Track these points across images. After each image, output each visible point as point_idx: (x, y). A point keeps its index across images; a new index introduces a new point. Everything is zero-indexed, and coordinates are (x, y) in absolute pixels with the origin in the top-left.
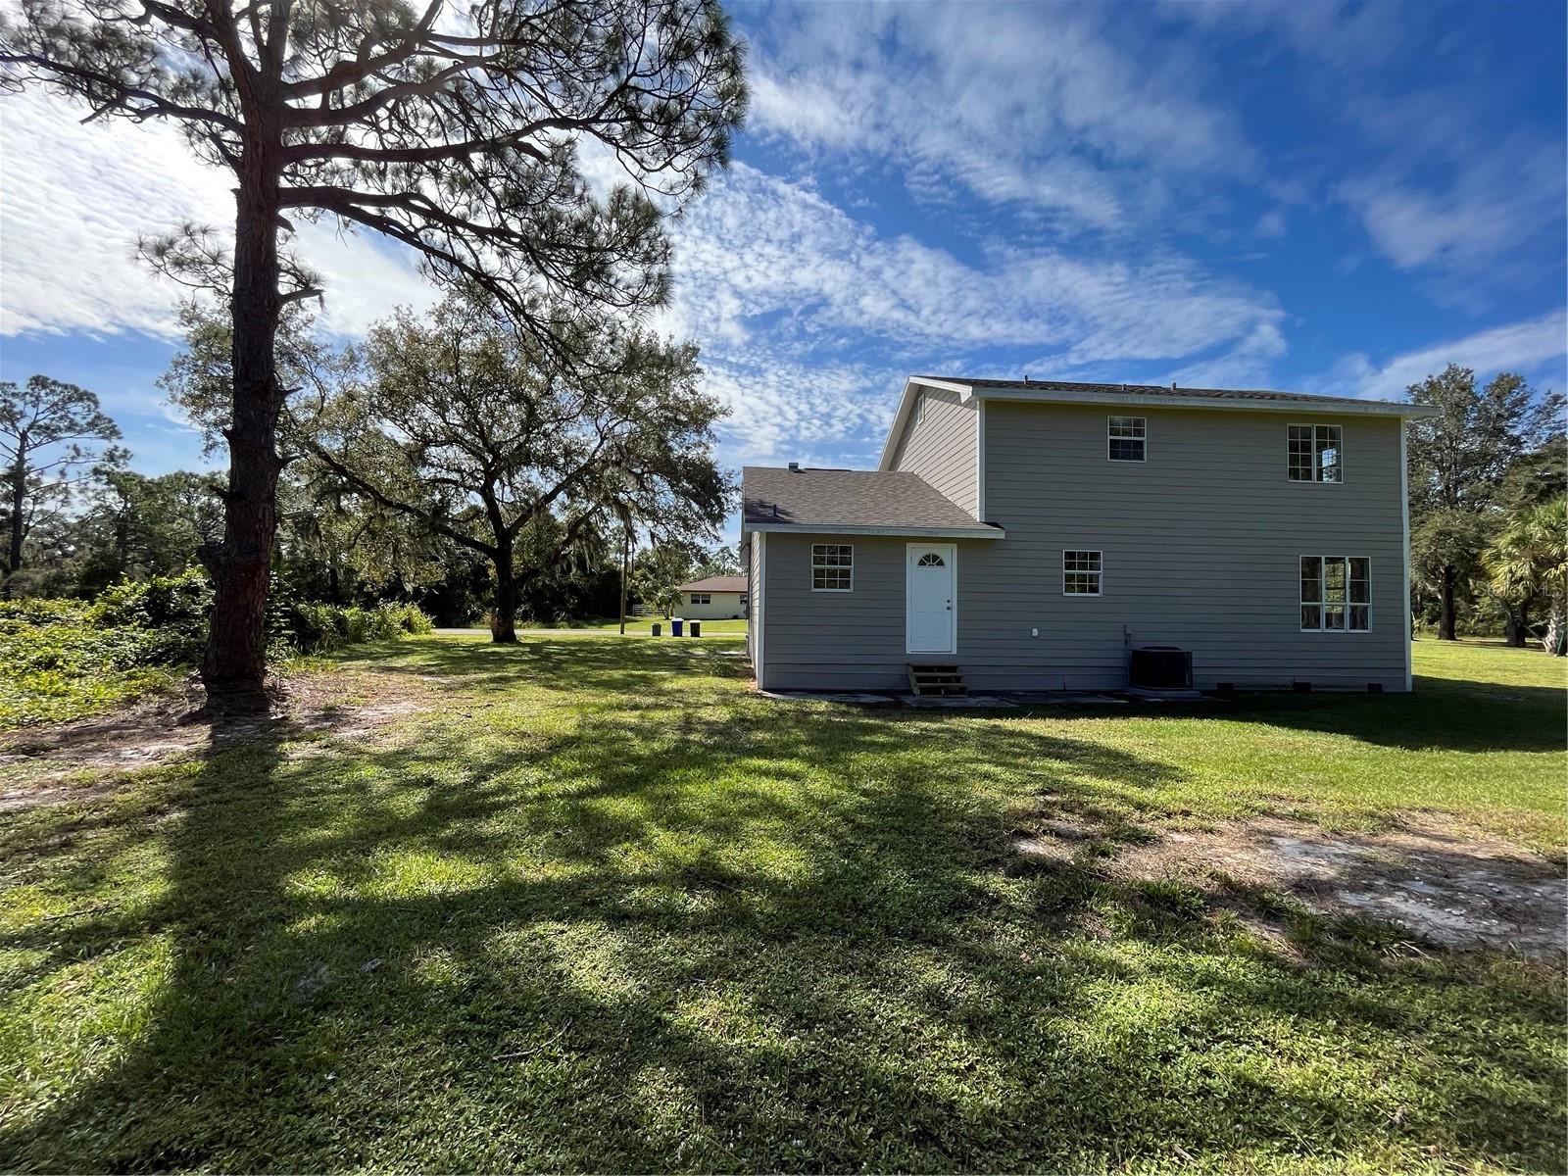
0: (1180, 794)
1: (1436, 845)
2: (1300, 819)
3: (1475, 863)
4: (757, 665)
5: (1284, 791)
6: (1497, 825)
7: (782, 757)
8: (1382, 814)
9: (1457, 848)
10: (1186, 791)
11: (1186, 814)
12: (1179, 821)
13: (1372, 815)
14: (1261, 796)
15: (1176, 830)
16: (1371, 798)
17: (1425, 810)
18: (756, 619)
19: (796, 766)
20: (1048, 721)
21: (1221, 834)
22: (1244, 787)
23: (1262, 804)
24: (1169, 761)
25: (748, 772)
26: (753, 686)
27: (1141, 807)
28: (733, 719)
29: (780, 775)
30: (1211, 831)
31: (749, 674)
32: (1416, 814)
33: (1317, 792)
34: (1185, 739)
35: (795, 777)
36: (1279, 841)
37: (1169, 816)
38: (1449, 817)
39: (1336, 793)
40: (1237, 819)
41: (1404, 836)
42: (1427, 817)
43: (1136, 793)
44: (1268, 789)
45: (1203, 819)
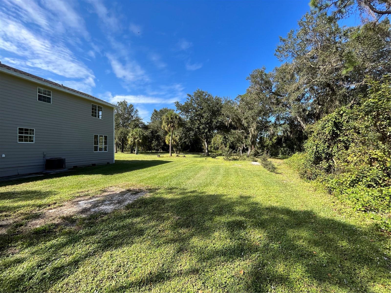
0: (54, 198)
1: (111, 193)
2: (86, 196)
3: (116, 194)
5: (84, 190)
6: (121, 186)
8: (103, 190)
9: (114, 193)
10: (57, 197)
11: (55, 203)
12: (52, 206)
13: (101, 190)
14: (78, 193)
15: (51, 209)
16: (101, 187)
17: (111, 187)
21: (65, 205)
22: (74, 192)
23: (78, 195)
30: (62, 206)
32: (109, 188)
33: (91, 188)
34: (60, 183)
36: (79, 203)
37: (49, 206)
38: (115, 187)
39: (95, 187)
40: (70, 200)
41: (106, 193)
42: (111, 188)
43: (39, 202)
44: (80, 191)
45: (60, 203)
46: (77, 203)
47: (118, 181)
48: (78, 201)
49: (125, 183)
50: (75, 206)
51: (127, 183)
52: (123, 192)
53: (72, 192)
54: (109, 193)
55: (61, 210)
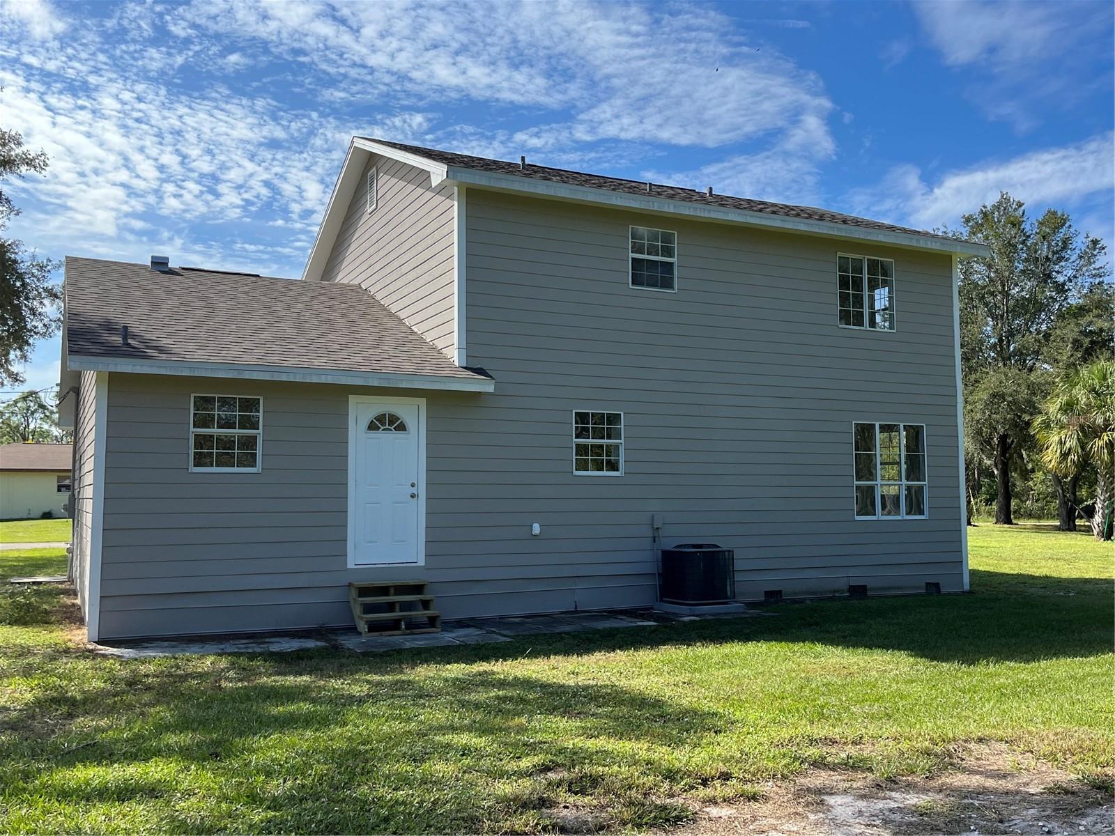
0: (718, 749)
1: (991, 783)
2: (854, 768)
3: (1025, 798)
4: (87, 598)
5: (836, 732)
6: (1047, 750)
7: (132, 757)
8: (938, 750)
9: (1010, 785)
10: (726, 745)
11: (726, 777)
12: (717, 790)
13: (927, 753)
14: (813, 741)
15: (712, 801)
16: (924, 731)
17: (980, 740)
18: (88, 519)
19: (155, 770)
20: (554, 660)
21: (766, 799)
22: (792, 732)
23: (813, 752)
24: (706, 706)
25: (65, 795)
26: (80, 636)
27: (671, 775)
28: (38, 703)
29: (124, 793)
30: (753, 798)
31: (73, 617)
32: (972, 745)
33: (873, 729)
34: (726, 672)
35: (152, 792)
36: (831, 800)
37: (705, 783)
38: (1004, 746)
39: (892, 729)
40: (784, 777)
41: (960, 776)
42: (983, 749)
43: (665, 755)
44: (820, 731)
45: (746, 782)
46: (818, 798)
47: (1019, 709)
48: (819, 792)
49: (1066, 735)
50: (812, 817)
51: (1081, 733)
52: (1067, 792)
53: (785, 734)
54: (975, 781)
55: (754, 819)
